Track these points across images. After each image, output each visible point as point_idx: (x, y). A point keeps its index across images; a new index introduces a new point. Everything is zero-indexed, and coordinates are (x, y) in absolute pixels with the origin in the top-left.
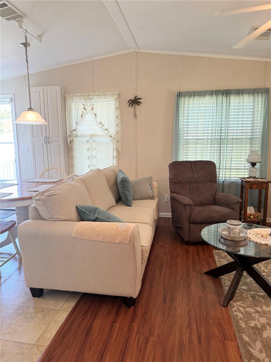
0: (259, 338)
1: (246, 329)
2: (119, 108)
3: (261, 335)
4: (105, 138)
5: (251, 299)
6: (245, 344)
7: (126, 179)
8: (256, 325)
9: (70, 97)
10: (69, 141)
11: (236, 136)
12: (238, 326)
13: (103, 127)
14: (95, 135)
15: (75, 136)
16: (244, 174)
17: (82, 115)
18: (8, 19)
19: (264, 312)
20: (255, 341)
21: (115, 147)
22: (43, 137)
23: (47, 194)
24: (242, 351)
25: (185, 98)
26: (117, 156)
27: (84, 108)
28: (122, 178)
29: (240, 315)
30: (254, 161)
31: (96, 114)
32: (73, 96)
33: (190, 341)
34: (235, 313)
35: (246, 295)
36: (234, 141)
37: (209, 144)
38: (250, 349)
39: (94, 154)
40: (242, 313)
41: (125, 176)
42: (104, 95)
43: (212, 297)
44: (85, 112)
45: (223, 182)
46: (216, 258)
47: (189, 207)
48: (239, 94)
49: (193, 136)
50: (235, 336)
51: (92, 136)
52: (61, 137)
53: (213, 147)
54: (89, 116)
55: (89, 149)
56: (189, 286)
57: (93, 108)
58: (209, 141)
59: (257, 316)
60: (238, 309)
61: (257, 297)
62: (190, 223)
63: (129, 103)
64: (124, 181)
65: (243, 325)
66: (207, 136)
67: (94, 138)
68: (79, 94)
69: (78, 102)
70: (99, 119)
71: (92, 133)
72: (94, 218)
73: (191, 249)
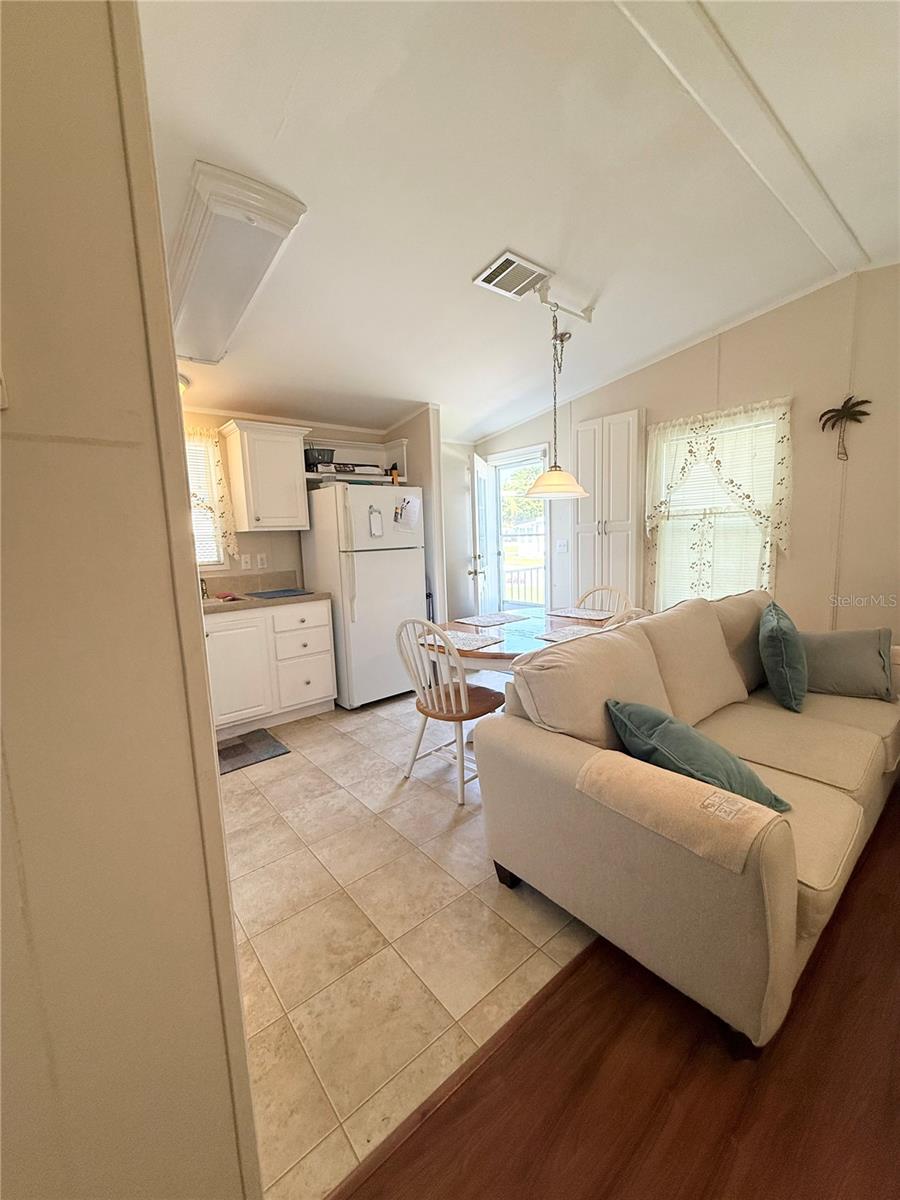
4: (741, 519)
7: (785, 633)
9: (660, 429)
10: (648, 529)
13: (738, 491)
14: (714, 511)
15: (664, 516)
17: (683, 468)
18: (519, 293)
21: (768, 539)
22: (595, 521)
23: (537, 662)
26: (774, 563)
27: (690, 451)
28: (772, 630)
31: (718, 462)
32: (665, 428)
39: (708, 556)
41: (784, 624)
42: (746, 412)
44: (691, 459)
51: (705, 514)
52: (632, 521)
54: (702, 468)
55: (695, 546)
57: (713, 449)
63: (824, 419)
64: (781, 641)
67: (712, 520)
68: (682, 420)
70: (726, 473)
71: (707, 507)
72: (649, 747)
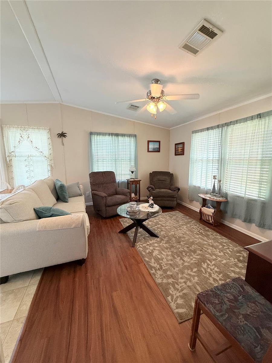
0: (152, 257)
1: (146, 255)
2: (51, 138)
3: (152, 255)
4: (40, 158)
5: (143, 239)
6: (148, 262)
7: (63, 185)
8: (149, 251)
9: (7, 127)
10: (8, 160)
11: (123, 157)
12: (142, 254)
13: (38, 150)
14: (32, 155)
15: (14, 156)
16: (128, 177)
17: (19, 141)
19: (151, 244)
20: (151, 259)
21: (49, 164)
23: (8, 203)
24: (147, 266)
25: (94, 136)
26: (51, 170)
27: (21, 137)
28: (60, 185)
29: (141, 249)
30: (132, 171)
31: (31, 141)
32: (10, 127)
33: (122, 271)
34: (139, 249)
35: (141, 238)
36: (122, 160)
37: (110, 162)
38: (150, 263)
39: (32, 169)
40: (142, 247)
41: (62, 183)
42: (38, 129)
43: (126, 244)
44: (22, 139)
45: (118, 182)
46: (122, 223)
47: (105, 198)
48: (123, 136)
49: (101, 157)
50: (142, 260)
51: (29, 156)
53: (112, 163)
54: (26, 142)
55: (27, 166)
56: (112, 242)
57: (29, 137)
58: (110, 160)
59: (149, 247)
60: (140, 246)
61: (146, 238)
62: (106, 207)
63: (58, 135)
64: (62, 187)
65: (144, 254)
66: (109, 157)
67: (31, 158)
68: (16, 126)
69: (15, 132)
70: (35, 145)
71: (29, 154)
72: (51, 214)
73: (108, 221)
